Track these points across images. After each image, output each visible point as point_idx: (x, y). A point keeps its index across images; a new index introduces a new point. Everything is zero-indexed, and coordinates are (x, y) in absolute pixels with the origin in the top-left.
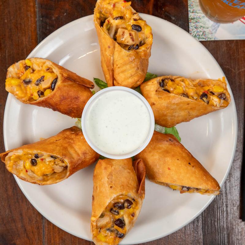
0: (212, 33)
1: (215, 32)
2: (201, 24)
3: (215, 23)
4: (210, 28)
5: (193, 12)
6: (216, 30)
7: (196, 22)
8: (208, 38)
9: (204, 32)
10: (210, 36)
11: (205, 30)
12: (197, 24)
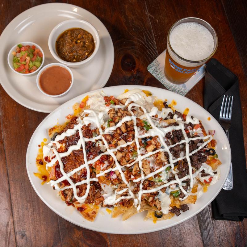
0: (185, 90)
1: (186, 88)
2: (177, 90)
3: (183, 84)
4: (182, 88)
5: (170, 88)
6: (186, 87)
7: (175, 91)
8: (186, 93)
9: (182, 92)
10: (185, 91)
11: (181, 91)
12: (176, 91)
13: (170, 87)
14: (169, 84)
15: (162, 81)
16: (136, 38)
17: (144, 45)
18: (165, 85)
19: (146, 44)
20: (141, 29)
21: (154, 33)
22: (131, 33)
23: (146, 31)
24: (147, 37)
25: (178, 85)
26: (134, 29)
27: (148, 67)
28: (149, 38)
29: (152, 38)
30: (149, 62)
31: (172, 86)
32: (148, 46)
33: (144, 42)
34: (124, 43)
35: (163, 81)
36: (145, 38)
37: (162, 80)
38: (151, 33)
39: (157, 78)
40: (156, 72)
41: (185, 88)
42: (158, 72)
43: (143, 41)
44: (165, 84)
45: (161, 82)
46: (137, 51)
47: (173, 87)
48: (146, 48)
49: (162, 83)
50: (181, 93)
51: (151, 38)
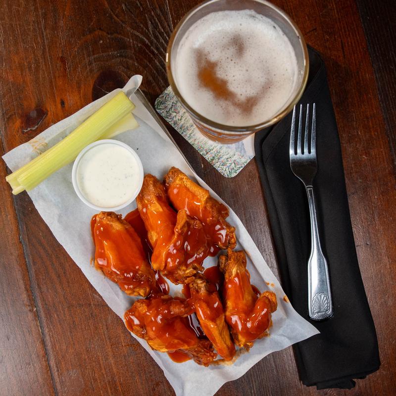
13: (206, 150)
14: (206, 143)
15: (188, 136)
16: (129, 29)
17: (147, 46)
18: (194, 146)
19: (152, 42)
20: (141, 4)
21: (172, 16)
22: (117, 16)
23: (154, 9)
24: (155, 27)
25: (226, 145)
26: (125, 5)
27: (156, 103)
28: (160, 27)
29: (167, 27)
30: (160, 89)
31: (211, 148)
32: (157, 49)
33: (149, 38)
34: (101, 42)
35: (190, 137)
36: (150, 29)
37: (190, 132)
38: (165, 14)
39: (176, 129)
40: (175, 114)
41: (243, 151)
42: (179, 112)
43: (144, 36)
44: (196, 142)
45: (186, 138)
46: (131, 61)
47: (214, 150)
48: (153, 53)
49: (189, 141)
50: (233, 165)
51: (164, 28)
